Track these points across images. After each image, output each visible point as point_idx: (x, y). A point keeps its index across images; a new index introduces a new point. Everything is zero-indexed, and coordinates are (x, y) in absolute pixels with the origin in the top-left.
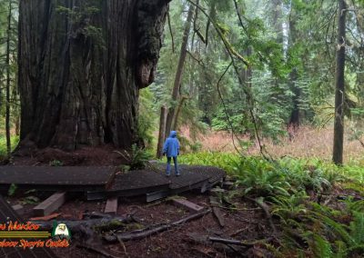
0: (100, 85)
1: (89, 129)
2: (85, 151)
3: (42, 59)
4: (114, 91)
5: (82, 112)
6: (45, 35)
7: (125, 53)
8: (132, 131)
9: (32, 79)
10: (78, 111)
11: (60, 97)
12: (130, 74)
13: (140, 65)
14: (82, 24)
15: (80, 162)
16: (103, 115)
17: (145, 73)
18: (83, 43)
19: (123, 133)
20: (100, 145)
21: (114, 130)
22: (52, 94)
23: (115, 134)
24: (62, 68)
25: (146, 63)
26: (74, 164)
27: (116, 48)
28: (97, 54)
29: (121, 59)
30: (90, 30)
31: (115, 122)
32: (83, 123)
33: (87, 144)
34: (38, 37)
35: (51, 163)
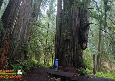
0: (72, 50)
1: (69, 62)
2: (68, 68)
3: (59, 45)
4: (75, 51)
7: (78, 41)
8: (81, 63)
9: (57, 49)
10: (66, 57)
11: (63, 53)
12: (80, 46)
13: (82, 44)
14: (67, 36)
16: (73, 58)
17: (84, 45)
18: (67, 40)
19: (79, 64)
20: (72, 66)
21: (76, 62)
22: (61, 53)
23: (76, 64)
24: (63, 47)
25: (84, 43)
26: (65, 71)
27: (75, 40)
28: (71, 42)
29: (77, 43)
30: (69, 37)
31: (76, 60)
32: (68, 60)
33: (68, 66)
34: (59, 40)
35: (60, 70)
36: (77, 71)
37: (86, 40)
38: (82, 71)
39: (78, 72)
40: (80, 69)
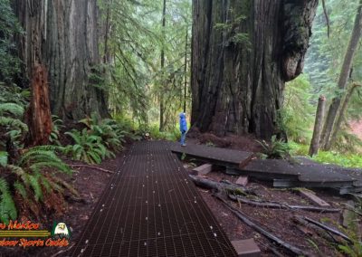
0: (246, 82)
1: (236, 121)
2: (231, 138)
3: (205, 66)
4: (259, 87)
5: (231, 105)
6: (207, 47)
7: (270, 48)
8: (274, 123)
9: (199, 82)
10: (228, 105)
11: (216, 95)
12: (275, 69)
13: (286, 59)
14: (233, 33)
15: (227, 145)
16: (248, 109)
17: (291, 65)
18: (233, 49)
19: (266, 124)
20: (244, 133)
21: (257, 122)
22: (211, 93)
23: (258, 126)
24: (218, 72)
25: (293, 55)
26: (223, 147)
27: (262, 46)
28: (245, 55)
29: (267, 56)
30: (240, 37)
31: (258, 115)
32: (232, 116)
33: (233, 132)
34: (204, 49)
35: (207, 144)
36: (261, 146)
37: (302, 46)
38: (277, 145)
39: (261, 149)
40: (269, 141)
